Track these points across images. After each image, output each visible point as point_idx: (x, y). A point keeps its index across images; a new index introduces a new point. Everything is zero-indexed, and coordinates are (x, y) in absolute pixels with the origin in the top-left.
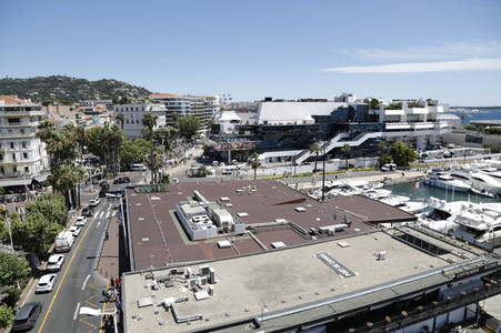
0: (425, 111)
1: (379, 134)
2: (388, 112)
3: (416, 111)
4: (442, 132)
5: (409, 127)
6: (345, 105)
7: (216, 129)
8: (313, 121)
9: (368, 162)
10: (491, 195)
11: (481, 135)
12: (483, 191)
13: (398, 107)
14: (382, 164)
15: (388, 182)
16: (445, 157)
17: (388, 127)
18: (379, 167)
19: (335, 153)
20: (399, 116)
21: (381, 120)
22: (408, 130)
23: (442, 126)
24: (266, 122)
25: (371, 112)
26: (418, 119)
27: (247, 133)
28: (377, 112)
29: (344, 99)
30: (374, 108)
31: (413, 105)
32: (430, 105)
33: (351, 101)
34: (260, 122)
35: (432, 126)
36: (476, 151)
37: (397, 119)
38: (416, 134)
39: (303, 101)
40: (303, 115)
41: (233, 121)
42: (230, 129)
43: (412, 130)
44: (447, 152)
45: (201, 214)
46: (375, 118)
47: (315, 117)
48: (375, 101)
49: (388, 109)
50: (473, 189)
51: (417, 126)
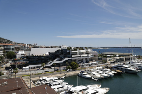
0: (84, 51)
1: (70, 58)
2: (73, 52)
3: (81, 51)
4: (90, 57)
5: (79, 56)
6: (60, 49)
8: (48, 54)
10: (96, 80)
11: (102, 58)
12: (95, 78)
13: (76, 50)
15: (67, 76)
16: (89, 65)
17: (72, 56)
18: (66, 70)
20: (77, 52)
21: (71, 54)
22: (79, 57)
23: (90, 55)
24: (32, 55)
25: (68, 51)
26: (83, 53)
27: (25, 59)
28: (70, 51)
29: (60, 47)
32: (86, 49)
33: (62, 47)
35: (87, 55)
36: (100, 63)
37: (76, 54)
38: (82, 58)
39: (47, 48)
40: (46, 52)
41: (22, 54)
42: (19, 57)
46: (69, 53)
47: (50, 53)
49: (73, 50)
50: (92, 78)
51: (82, 56)
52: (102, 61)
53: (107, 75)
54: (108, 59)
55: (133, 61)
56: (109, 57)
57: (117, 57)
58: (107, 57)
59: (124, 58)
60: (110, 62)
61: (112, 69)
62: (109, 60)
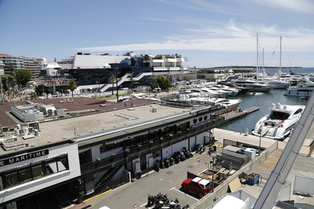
0: (175, 60)
1: (150, 74)
2: (154, 61)
3: (170, 60)
4: (185, 72)
5: (166, 69)
6: (129, 57)
7: (44, 73)
8: (110, 67)
9: (145, 88)
11: (204, 74)
13: (160, 58)
14: (153, 88)
15: (157, 97)
16: (187, 84)
17: (155, 70)
18: (151, 91)
19: (125, 85)
20: (161, 63)
21: (151, 65)
22: (166, 71)
23: (184, 69)
24: (79, 68)
25: (144, 62)
26: (171, 65)
27: (66, 74)
28: (148, 61)
29: (128, 54)
30: (146, 59)
31: (168, 57)
32: (177, 57)
33: (133, 55)
34: (75, 68)
35: (179, 69)
36: (202, 81)
37: (160, 65)
38: (171, 73)
40: (104, 63)
41: (56, 69)
42: (54, 73)
43: (168, 71)
44: (188, 82)
45: (31, 109)
46: (148, 65)
47: (111, 65)
48: (146, 56)
51: (171, 69)
54: (216, 76)
55: (261, 75)
56: (216, 73)
57: (230, 73)
58: (213, 72)
59: (243, 75)
61: (231, 86)
62: (218, 78)
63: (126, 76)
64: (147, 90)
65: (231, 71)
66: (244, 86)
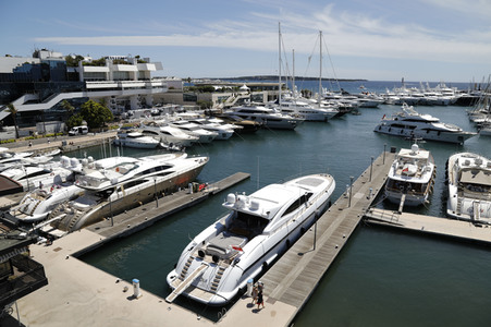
0: (134, 68)
1: (79, 95)
2: (88, 69)
3: (122, 68)
4: (154, 91)
5: (116, 85)
6: (37, 61)
11: (196, 94)
12: (171, 145)
13: (101, 63)
14: (70, 127)
15: (68, 146)
17: (88, 86)
20: (104, 73)
21: (82, 78)
22: (116, 89)
23: (153, 84)
25: (70, 70)
26: (128, 77)
28: (77, 70)
29: (36, 55)
31: (119, 61)
32: (139, 62)
33: (44, 56)
35: (143, 85)
36: (189, 108)
37: (102, 77)
38: (125, 93)
43: (119, 89)
44: (155, 110)
46: (76, 76)
49: (88, 65)
50: (162, 144)
51: (125, 84)
52: (198, 104)
53: (210, 133)
54: (215, 96)
55: (288, 96)
56: (218, 91)
57: (243, 90)
58: (210, 90)
59: (265, 93)
60: (221, 105)
61: (227, 119)
62: (219, 102)
63: (22, 99)
64: (57, 131)
65: (245, 87)
66: (253, 118)
